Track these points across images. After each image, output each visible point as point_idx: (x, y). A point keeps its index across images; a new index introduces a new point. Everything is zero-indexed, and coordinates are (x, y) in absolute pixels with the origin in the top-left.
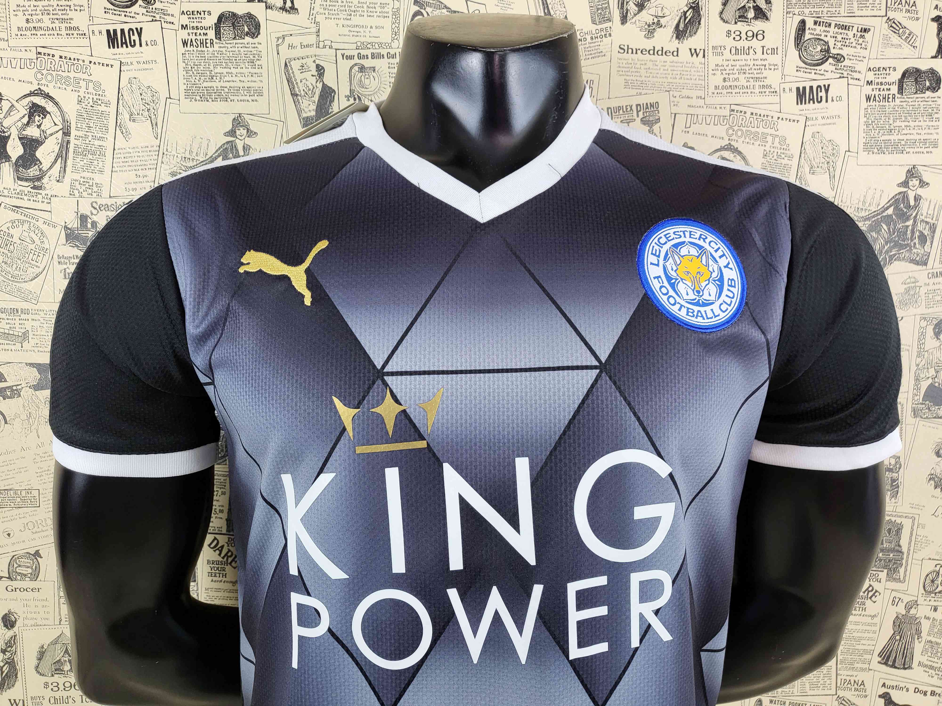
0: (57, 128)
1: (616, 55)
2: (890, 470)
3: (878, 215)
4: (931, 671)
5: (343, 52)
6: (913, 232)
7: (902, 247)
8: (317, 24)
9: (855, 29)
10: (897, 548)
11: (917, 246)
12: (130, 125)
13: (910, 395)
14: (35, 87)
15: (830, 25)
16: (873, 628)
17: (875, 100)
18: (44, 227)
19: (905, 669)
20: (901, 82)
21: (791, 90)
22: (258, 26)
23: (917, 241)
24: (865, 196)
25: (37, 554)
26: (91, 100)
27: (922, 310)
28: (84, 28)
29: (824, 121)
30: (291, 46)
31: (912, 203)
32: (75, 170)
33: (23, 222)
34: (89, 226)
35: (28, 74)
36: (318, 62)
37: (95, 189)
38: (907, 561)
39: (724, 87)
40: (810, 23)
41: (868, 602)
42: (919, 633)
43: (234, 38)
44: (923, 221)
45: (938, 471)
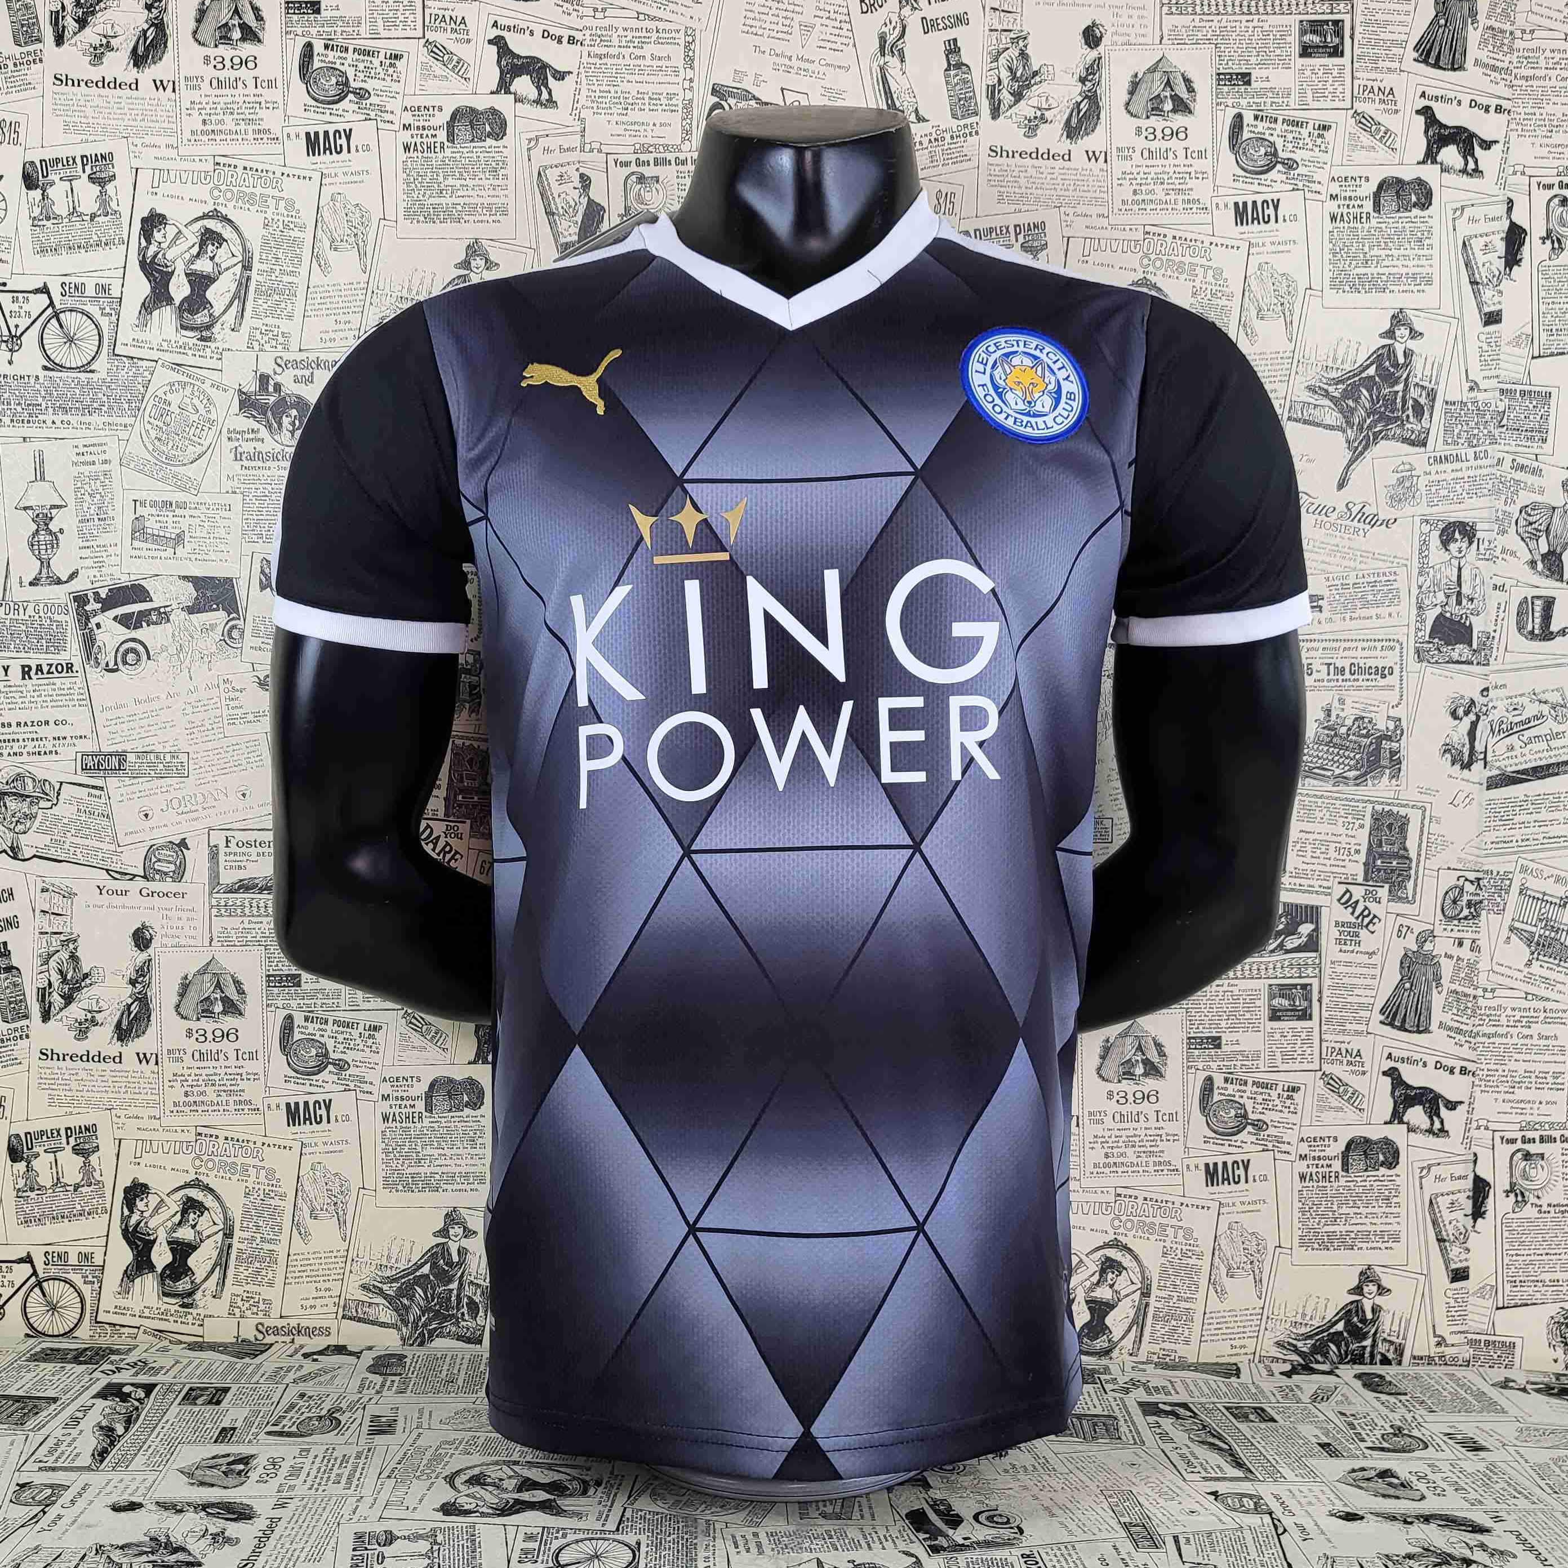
0: (235, 260)
1: (985, 159)
2: (1389, 738)
4: (1458, 1037)
5: (616, 156)
7: (1389, 420)
8: (582, 120)
9: (1310, 126)
10: (1402, 852)
11: (1411, 419)
12: (332, 255)
13: (1412, 629)
14: (208, 208)
15: (1276, 120)
16: (1372, 972)
17: (1342, 220)
18: (213, 392)
19: (1420, 1032)
20: (1377, 196)
22: (503, 124)
23: (1410, 412)
24: (1335, 351)
25: (183, 844)
26: (280, 224)
27: (1423, 509)
28: (277, 131)
29: (1274, 248)
30: (547, 150)
31: (1401, 360)
32: (256, 316)
33: (184, 385)
34: (271, 389)
35: (202, 191)
36: (582, 170)
37: (281, 340)
38: (1417, 872)
39: (1135, 202)
40: (1248, 118)
41: (1363, 933)
42: (1437, 978)
43: (472, 141)
44: (1417, 384)
45: (1455, 739)
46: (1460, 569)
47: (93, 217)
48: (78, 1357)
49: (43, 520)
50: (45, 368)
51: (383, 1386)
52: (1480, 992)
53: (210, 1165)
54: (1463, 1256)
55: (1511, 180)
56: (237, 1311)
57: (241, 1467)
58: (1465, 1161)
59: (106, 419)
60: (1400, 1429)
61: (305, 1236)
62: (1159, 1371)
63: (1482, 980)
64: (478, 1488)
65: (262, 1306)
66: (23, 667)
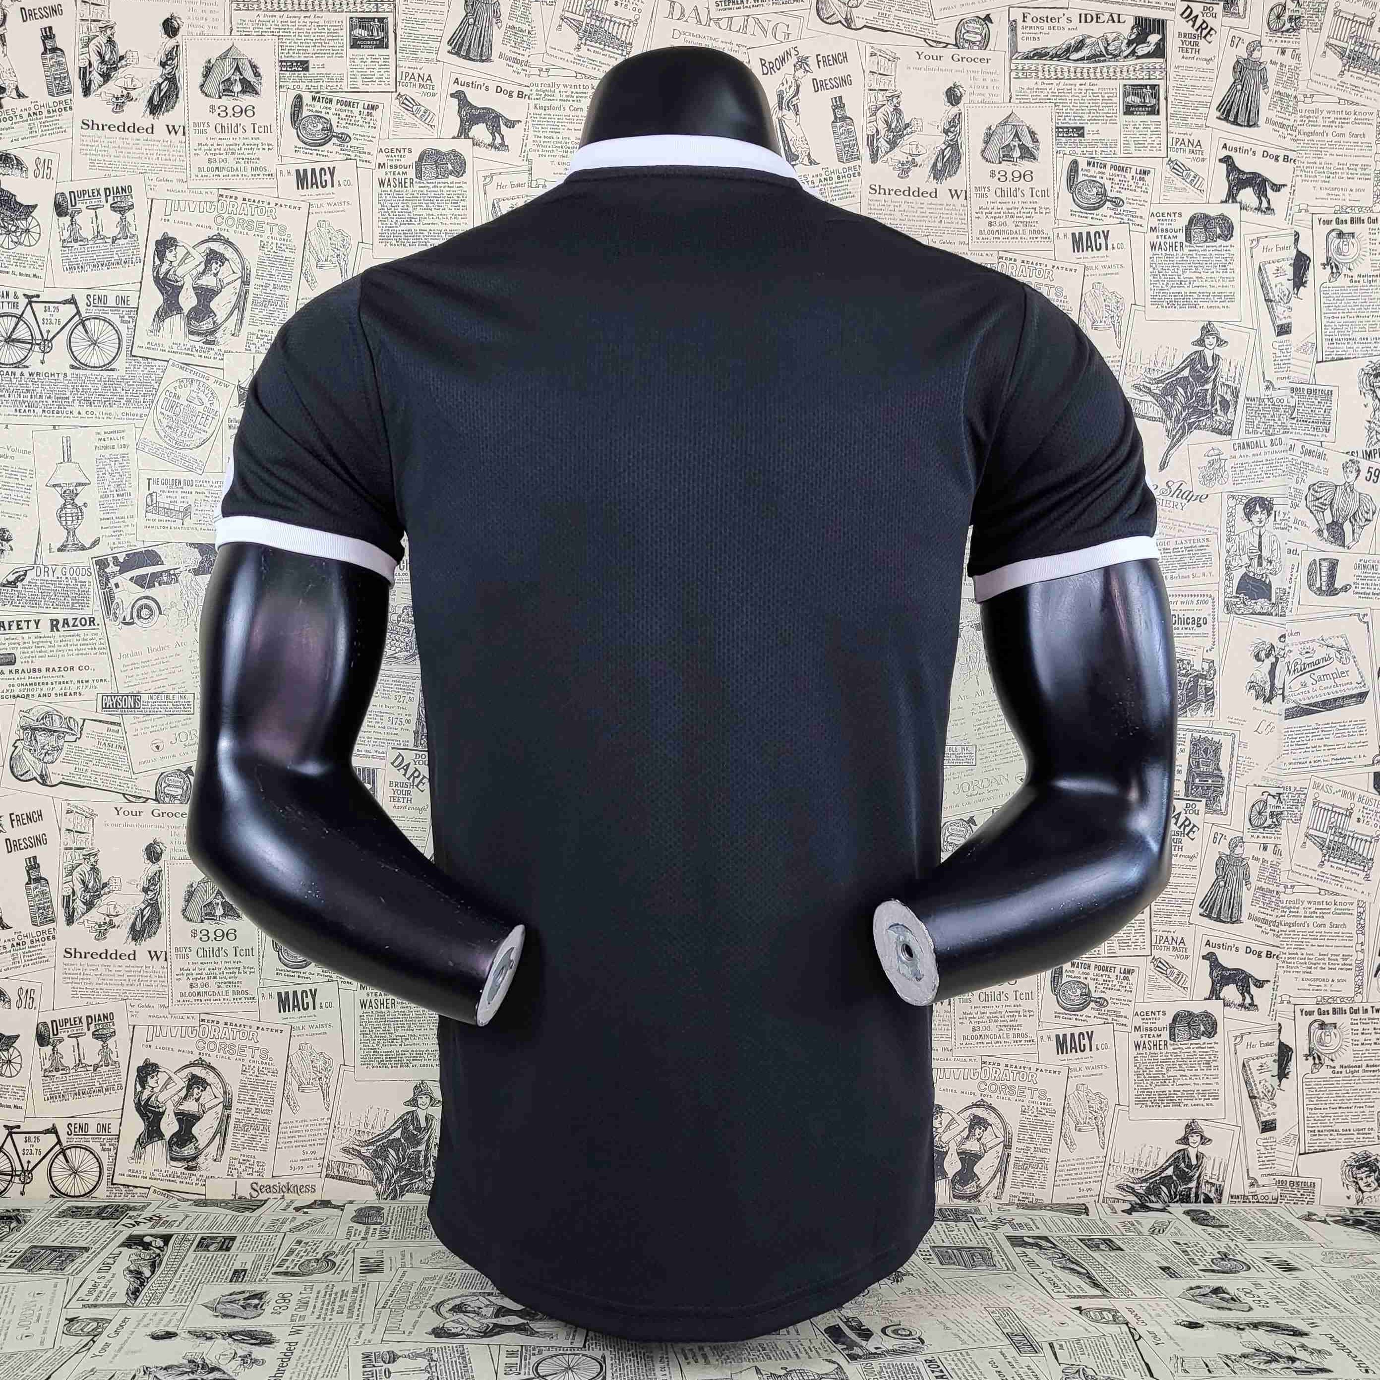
0: (235, 276)
1: (866, 196)
2: (1204, 677)
3: (1172, 376)
4: (1264, 926)
6: (1213, 398)
7: (1202, 413)
8: (530, 161)
9: (1133, 171)
10: (1216, 772)
11: (1219, 412)
12: (318, 273)
13: (1222, 585)
14: (214, 232)
15: (1105, 166)
16: (1194, 872)
17: (1160, 248)
18: (215, 387)
19: (1232, 923)
20: (1188, 229)
21: (1065, 236)
22: (463, 164)
23: (1218, 406)
24: (1156, 356)
26: (274, 246)
27: (1230, 487)
28: (271, 169)
29: (1105, 271)
30: (500, 186)
31: (1210, 364)
32: (253, 323)
33: (192, 381)
35: (208, 218)
38: (1228, 788)
39: (990, 233)
40: (1082, 164)
41: (1185, 839)
42: (1247, 877)
43: (437, 177)
44: (1223, 383)
45: (1259, 677)
46: (1260, 537)
47: (114, 240)
48: (101, 1213)
49: (70, 496)
50: (72, 367)
51: (367, 1233)
52: (1281, 889)
53: (212, 1046)
54: (1271, 1110)
55: (1298, 216)
56: (235, 1172)
57: (256, 1301)
58: (1273, 1030)
59: (124, 410)
60: (1225, 1255)
61: (293, 1106)
62: (1021, 1211)
63: (1284, 878)
64: (461, 1315)
65: (256, 1168)
66: (52, 621)
